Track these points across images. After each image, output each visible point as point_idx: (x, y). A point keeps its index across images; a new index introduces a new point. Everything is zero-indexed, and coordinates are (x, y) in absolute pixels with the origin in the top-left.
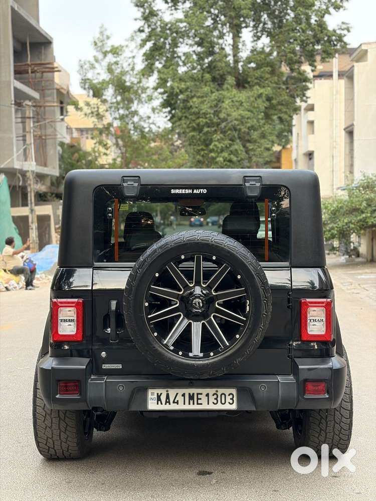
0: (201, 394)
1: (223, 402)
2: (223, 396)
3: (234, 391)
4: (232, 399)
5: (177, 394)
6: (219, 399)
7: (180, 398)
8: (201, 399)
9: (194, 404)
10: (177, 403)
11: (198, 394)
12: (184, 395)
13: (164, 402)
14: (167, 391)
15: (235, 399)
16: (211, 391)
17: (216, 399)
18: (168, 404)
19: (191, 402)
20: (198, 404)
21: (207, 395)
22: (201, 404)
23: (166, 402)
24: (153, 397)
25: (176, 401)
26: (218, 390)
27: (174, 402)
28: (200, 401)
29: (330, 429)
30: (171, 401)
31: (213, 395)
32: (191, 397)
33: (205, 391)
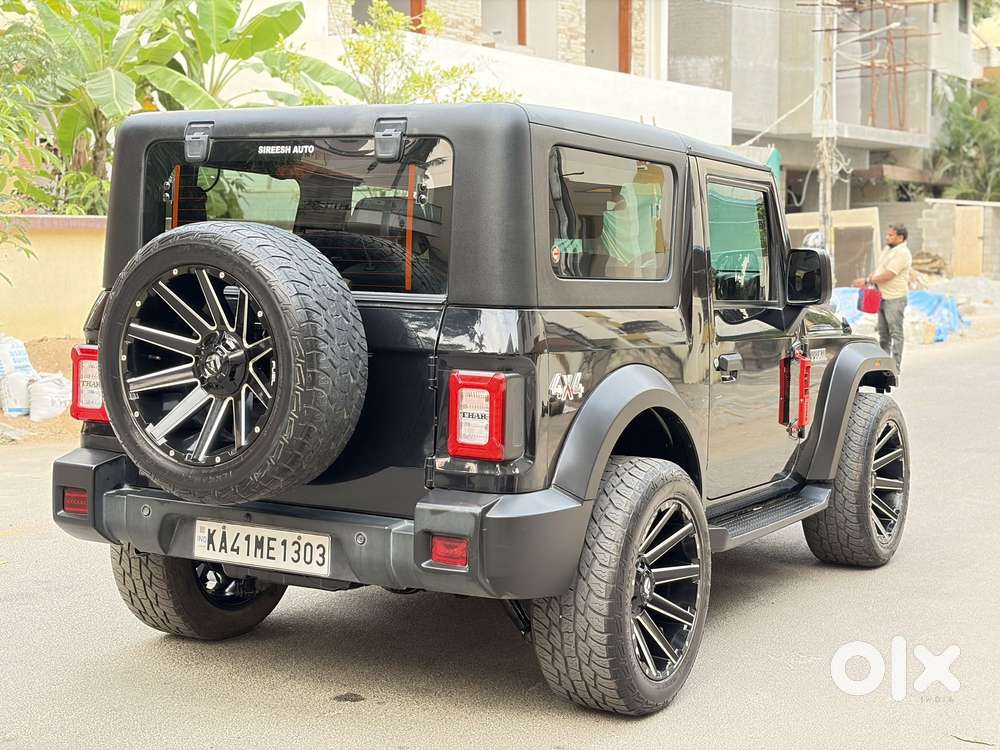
0: (275, 540)
1: (308, 560)
2: (308, 547)
3: (326, 541)
4: (322, 555)
5: (238, 534)
6: (302, 553)
7: (242, 543)
8: (273, 549)
9: (262, 557)
10: (237, 551)
11: (270, 539)
12: (248, 538)
13: (217, 547)
14: (224, 527)
15: (327, 556)
16: (291, 536)
17: (297, 552)
18: (223, 551)
19: (259, 551)
20: (268, 558)
21: (284, 543)
22: (274, 559)
23: (221, 548)
24: (202, 535)
25: (235, 547)
26: (302, 535)
27: (232, 550)
28: (271, 553)
29: (569, 649)
30: (229, 548)
31: (293, 544)
32: (259, 544)
33: (280, 535)
